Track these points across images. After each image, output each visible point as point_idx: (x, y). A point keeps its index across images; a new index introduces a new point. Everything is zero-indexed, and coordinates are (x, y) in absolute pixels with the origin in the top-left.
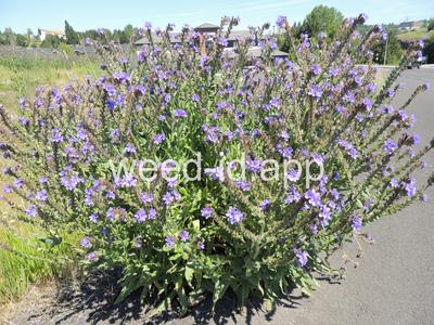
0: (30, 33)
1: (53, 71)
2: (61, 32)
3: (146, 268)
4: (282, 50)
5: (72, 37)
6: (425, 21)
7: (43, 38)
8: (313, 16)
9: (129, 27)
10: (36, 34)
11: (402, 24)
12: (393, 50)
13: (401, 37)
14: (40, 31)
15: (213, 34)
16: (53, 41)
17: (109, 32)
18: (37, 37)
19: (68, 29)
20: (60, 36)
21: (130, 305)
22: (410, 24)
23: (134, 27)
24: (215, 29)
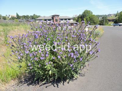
0: (7, 16)
1: (14, 27)
2: (15, 16)
3: (41, 72)
4: (76, 21)
5: (18, 17)
6: (114, 14)
7: (10, 17)
8: (84, 12)
9: (34, 15)
10: (8, 16)
11: (108, 15)
12: (106, 21)
13: (108, 18)
14: (9, 15)
15: (58, 17)
16: (13, 18)
17: (29, 16)
18: (8, 17)
19: (17, 15)
21: (37, 82)
22: (111, 15)
23: (36, 15)
24: (58, 16)
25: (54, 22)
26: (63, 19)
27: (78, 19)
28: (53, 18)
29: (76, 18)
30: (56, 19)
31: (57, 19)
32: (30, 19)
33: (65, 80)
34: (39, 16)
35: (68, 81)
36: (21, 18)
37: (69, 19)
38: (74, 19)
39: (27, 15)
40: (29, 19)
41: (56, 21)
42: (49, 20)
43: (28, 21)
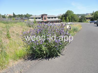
0: (5, 15)
1: (13, 24)
2: (12, 15)
4: (61, 19)
5: (14, 16)
6: (91, 13)
7: (8, 16)
8: (67, 12)
11: (86, 14)
12: (84, 19)
13: (86, 17)
14: (7, 14)
16: (10, 17)
17: (23, 15)
19: (14, 14)
20: (12, 16)
22: (88, 14)
23: (28, 14)
24: (46, 15)
25: (43, 20)
26: (50, 17)
27: (62, 17)
28: (42, 17)
30: (45, 18)
33: (53, 57)
34: (31, 15)
35: (54, 57)
36: (17, 17)
37: (55, 18)
38: (59, 17)
39: (21, 15)
40: (23, 17)
41: (45, 19)
42: (39, 18)
43: (22, 19)
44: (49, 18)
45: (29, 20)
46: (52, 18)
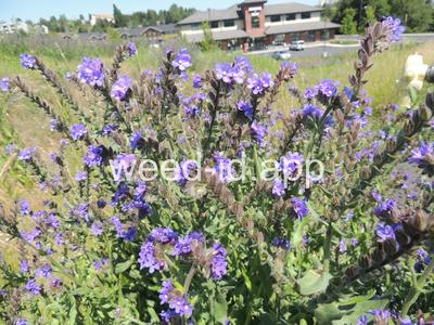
0: (82, 17)
2: (110, 18)
4: (334, 21)
5: (120, 20)
7: (93, 22)
9: (174, 6)
10: (87, 18)
14: (90, 16)
15: (259, 8)
16: (102, 24)
17: (155, 13)
18: (88, 23)
19: (117, 12)
20: (109, 21)
23: (179, 6)
24: (261, 4)
25: (245, 29)
26: (280, 15)
27: (342, 10)
28: (241, 15)
29: (334, 9)
30: (253, 18)
31: (256, 17)
32: (161, 23)
34: (191, 11)
36: (130, 24)
37: (306, 15)
38: (324, 12)
39: (149, 11)
40: (156, 25)
41: (256, 24)
42: (229, 23)
43: (154, 31)
44: (275, 18)
45: (183, 33)
46: (291, 17)
